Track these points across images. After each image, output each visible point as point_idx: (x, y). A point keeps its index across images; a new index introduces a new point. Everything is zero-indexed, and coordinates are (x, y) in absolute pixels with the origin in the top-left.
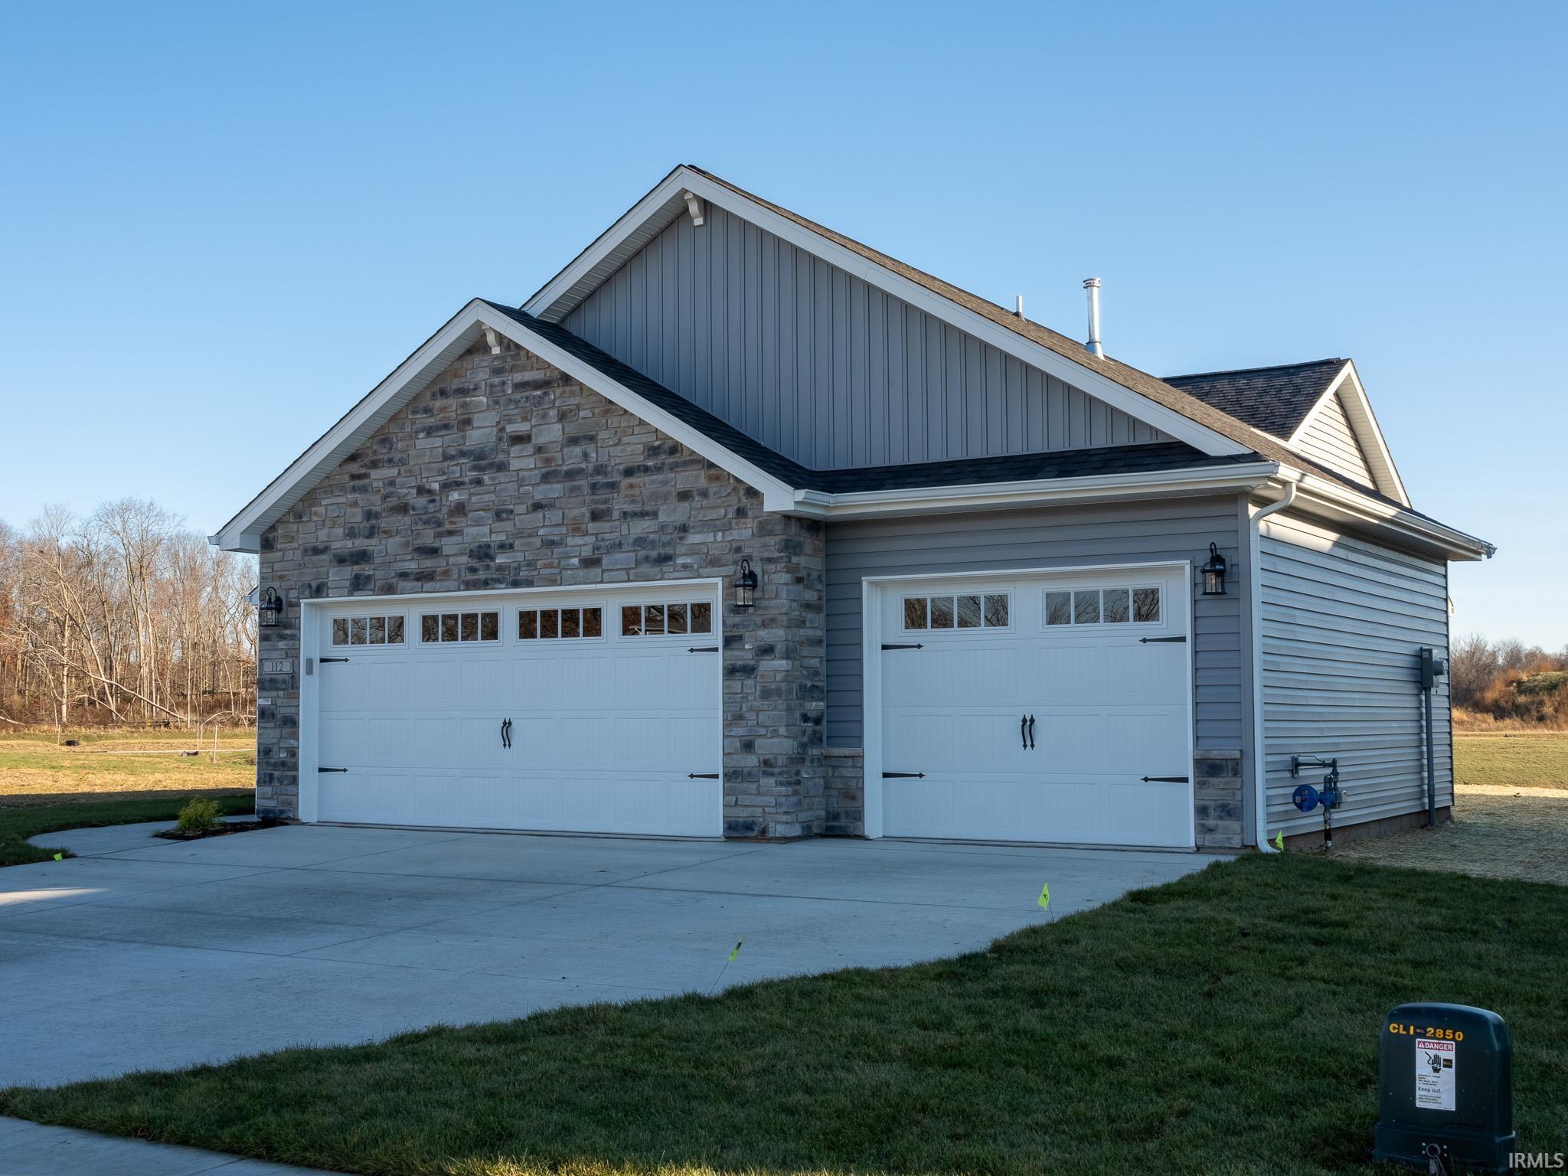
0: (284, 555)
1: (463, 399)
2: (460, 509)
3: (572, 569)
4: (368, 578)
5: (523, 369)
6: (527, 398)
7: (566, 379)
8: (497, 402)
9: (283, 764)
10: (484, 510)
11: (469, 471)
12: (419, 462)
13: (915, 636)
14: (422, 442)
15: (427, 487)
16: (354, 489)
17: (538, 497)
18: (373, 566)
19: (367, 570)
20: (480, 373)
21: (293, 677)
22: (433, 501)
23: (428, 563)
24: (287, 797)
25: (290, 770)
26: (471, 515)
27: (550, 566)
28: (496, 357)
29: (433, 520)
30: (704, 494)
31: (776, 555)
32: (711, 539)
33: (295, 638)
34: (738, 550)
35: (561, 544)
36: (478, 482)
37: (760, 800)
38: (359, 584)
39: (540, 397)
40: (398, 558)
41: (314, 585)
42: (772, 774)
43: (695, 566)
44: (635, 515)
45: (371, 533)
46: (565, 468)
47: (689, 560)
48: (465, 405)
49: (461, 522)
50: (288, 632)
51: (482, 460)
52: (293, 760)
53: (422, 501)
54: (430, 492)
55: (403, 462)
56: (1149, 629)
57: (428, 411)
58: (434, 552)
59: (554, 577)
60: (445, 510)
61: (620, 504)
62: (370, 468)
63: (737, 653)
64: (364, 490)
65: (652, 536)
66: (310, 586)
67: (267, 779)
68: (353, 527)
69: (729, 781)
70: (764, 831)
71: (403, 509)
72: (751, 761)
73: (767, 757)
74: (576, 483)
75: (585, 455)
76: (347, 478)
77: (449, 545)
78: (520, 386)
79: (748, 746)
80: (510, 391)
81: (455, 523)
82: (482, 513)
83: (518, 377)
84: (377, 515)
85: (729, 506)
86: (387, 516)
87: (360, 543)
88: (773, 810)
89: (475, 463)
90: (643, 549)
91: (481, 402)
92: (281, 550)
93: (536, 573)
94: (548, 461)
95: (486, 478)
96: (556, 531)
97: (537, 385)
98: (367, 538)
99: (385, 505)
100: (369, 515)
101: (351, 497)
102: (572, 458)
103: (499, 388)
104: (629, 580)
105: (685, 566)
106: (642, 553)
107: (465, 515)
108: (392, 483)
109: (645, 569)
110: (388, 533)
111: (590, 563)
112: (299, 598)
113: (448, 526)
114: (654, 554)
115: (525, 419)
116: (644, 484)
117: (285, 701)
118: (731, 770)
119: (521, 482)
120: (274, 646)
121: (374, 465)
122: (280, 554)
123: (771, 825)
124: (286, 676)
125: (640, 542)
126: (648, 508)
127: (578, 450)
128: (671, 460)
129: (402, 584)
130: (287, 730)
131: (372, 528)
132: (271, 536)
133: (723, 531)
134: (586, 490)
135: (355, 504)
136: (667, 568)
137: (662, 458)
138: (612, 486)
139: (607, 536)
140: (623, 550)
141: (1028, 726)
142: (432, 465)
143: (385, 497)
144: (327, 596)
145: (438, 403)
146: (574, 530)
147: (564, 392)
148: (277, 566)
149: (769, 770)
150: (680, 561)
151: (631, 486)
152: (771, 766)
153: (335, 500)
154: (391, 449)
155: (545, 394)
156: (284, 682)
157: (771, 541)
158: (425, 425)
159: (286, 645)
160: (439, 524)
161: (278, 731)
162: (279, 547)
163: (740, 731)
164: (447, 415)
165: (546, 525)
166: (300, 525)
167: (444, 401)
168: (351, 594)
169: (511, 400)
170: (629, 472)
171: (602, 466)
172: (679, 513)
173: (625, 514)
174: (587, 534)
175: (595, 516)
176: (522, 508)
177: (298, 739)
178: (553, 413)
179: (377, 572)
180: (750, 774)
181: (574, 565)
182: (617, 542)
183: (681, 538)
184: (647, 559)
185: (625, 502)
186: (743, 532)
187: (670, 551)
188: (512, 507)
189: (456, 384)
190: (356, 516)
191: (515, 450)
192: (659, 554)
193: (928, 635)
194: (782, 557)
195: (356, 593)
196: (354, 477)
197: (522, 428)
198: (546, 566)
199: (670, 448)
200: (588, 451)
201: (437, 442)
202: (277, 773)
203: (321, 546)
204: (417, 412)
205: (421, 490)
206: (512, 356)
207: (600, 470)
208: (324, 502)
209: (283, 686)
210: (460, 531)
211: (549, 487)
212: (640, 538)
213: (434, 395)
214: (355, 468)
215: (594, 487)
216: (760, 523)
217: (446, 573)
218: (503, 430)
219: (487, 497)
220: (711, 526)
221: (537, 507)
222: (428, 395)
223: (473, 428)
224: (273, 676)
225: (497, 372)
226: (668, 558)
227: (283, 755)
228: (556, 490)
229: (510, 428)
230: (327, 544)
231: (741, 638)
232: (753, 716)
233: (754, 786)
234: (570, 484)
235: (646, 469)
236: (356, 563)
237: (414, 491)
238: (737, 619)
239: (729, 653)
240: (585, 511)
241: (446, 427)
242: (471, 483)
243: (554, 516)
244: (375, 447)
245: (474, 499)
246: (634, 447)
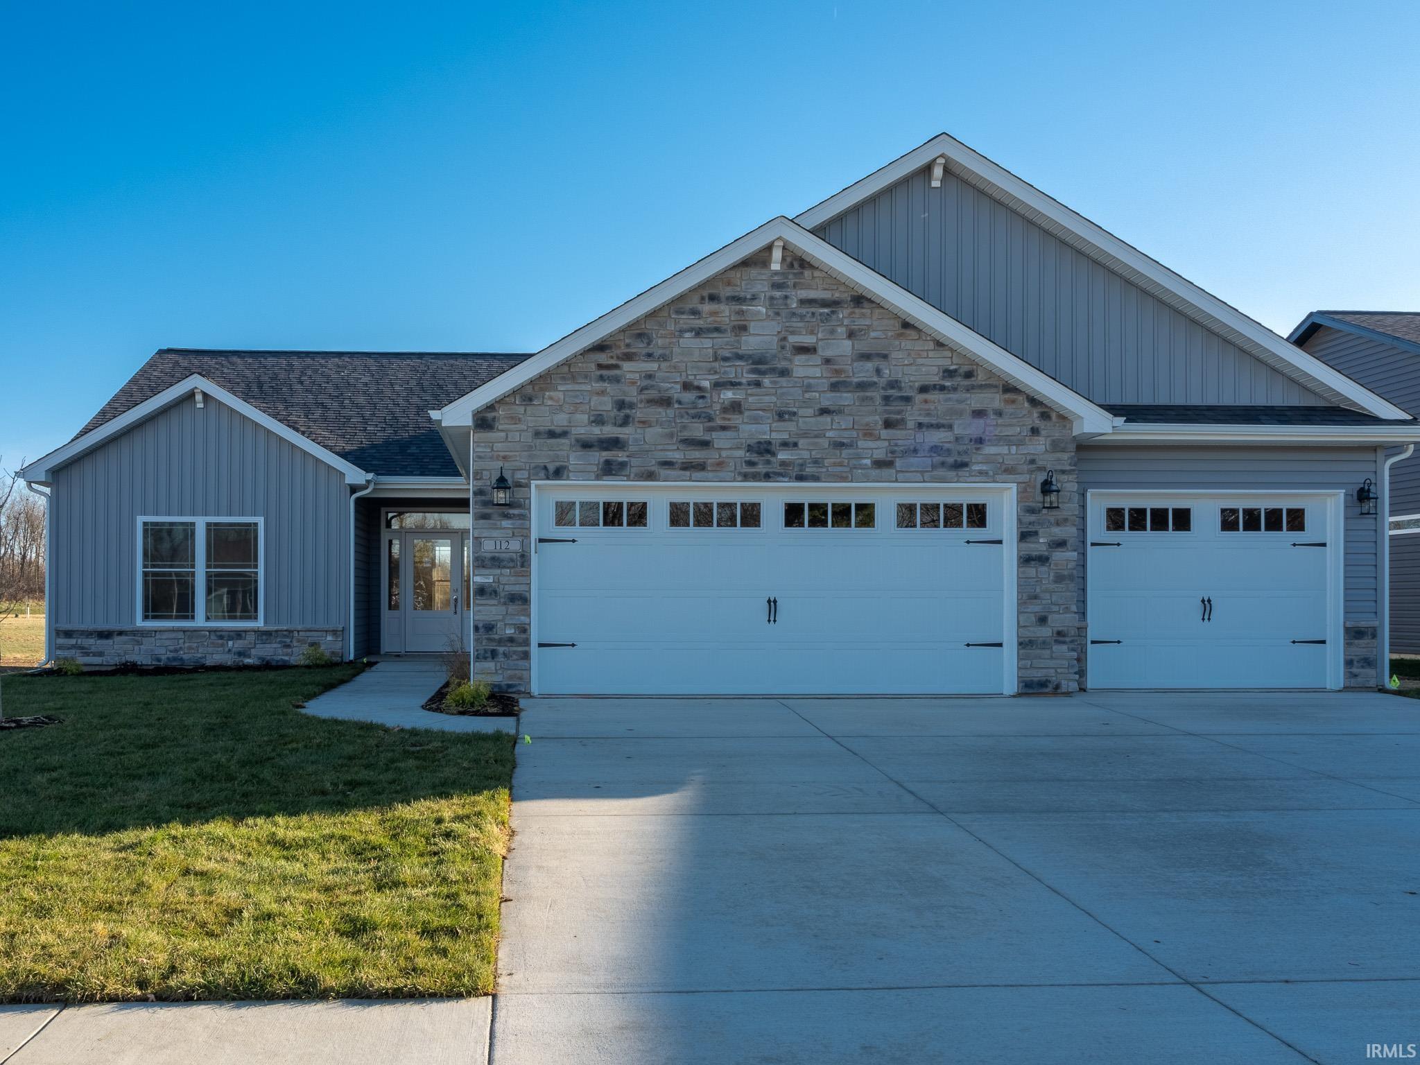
0: (507, 435)
1: (738, 307)
2: (735, 407)
3: (861, 469)
4: (623, 465)
5: (809, 287)
6: (813, 314)
7: (860, 300)
8: (778, 314)
9: (511, 640)
10: (763, 410)
11: (747, 373)
12: (686, 359)
13: (1115, 536)
14: (688, 340)
15: (696, 383)
16: (602, 378)
17: (825, 403)
18: (626, 454)
19: (621, 456)
20: (758, 283)
21: (522, 556)
22: (703, 397)
23: (696, 455)
24: (517, 672)
25: (520, 645)
26: (747, 413)
27: (841, 465)
28: (776, 273)
29: (703, 415)
30: (999, 413)
31: (1068, 468)
32: (1006, 452)
33: (525, 517)
34: (1032, 462)
35: (851, 446)
36: (758, 384)
37: (1052, 663)
38: (609, 469)
39: (828, 314)
40: (660, 447)
41: (551, 467)
42: (1064, 643)
43: (991, 473)
44: (931, 426)
45: (626, 421)
46: (856, 380)
47: (984, 468)
48: (741, 313)
49: (736, 419)
50: (516, 512)
51: (759, 363)
52: (524, 636)
53: (689, 397)
54: (699, 388)
55: (664, 358)
56: (1297, 536)
57: (695, 312)
58: (705, 444)
59: (844, 475)
60: (717, 407)
61: (913, 415)
62: (623, 360)
63: (1032, 545)
64: (617, 380)
65: (947, 446)
66: (545, 468)
67: (489, 654)
68: (600, 415)
69: (1024, 648)
70: (1057, 687)
71: (666, 402)
72: (1045, 632)
73: (1060, 629)
74: (868, 394)
75: (878, 371)
76: (593, 366)
77: (720, 440)
78: (804, 302)
79: (1043, 620)
80: (794, 305)
81: (729, 420)
82: (760, 412)
83: (803, 294)
84: (631, 406)
85: (1024, 425)
86: (645, 407)
87: (609, 431)
88: (1066, 671)
89: (754, 366)
90: (939, 455)
91: (759, 312)
92: (502, 431)
93: (824, 470)
94: (838, 372)
95: (766, 381)
96: (846, 434)
97: (824, 303)
98: (621, 426)
99: (643, 397)
100: (621, 405)
101: (598, 386)
102: (865, 371)
103: (780, 301)
104: (924, 482)
105: (981, 473)
106: (937, 459)
107: (741, 412)
108: (650, 376)
109: (941, 472)
110: (645, 423)
111: (879, 464)
112: (529, 479)
113: (719, 422)
114: (950, 460)
115: (812, 333)
116: (939, 401)
117: (512, 579)
118: (1027, 640)
119: (808, 388)
120: (496, 524)
121: (629, 357)
122: (503, 434)
123: (1063, 682)
124: (514, 555)
125: (935, 449)
126: (944, 422)
127: (869, 365)
128: (966, 383)
129: (664, 472)
130: (512, 608)
131: (627, 417)
132: (490, 415)
133: (1017, 445)
134: (878, 400)
135: (602, 393)
136: (964, 472)
137: (958, 380)
138: (907, 399)
139: (900, 442)
140: (918, 455)
141: (1207, 604)
142: (700, 364)
143: (642, 390)
144: (568, 479)
145: (707, 308)
146: (865, 435)
147: (854, 313)
148: (498, 446)
149: (1061, 639)
150: (976, 467)
151: (926, 401)
152: (1064, 636)
153: (577, 387)
154: (649, 344)
155: (833, 312)
156: (512, 560)
157: (1065, 456)
158: (693, 326)
159: (512, 524)
160: (710, 419)
161: (504, 608)
162: (500, 427)
163: (1036, 608)
164: (718, 319)
165: (834, 428)
166: (528, 408)
167: (717, 306)
168: (598, 478)
169: (794, 314)
170: (924, 389)
171: (896, 381)
172: (975, 428)
173: (920, 425)
174: (879, 438)
175: (888, 424)
176: (810, 412)
177: (529, 616)
178: (841, 330)
179: (633, 459)
180: (1044, 642)
181: (866, 465)
182: (912, 448)
183: (978, 449)
184: (943, 464)
185: (920, 415)
186: (1038, 446)
187: (965, 459)
188: (795, 410)
189: (727, 292)
190: (605, 405)
191: (800, 359)
192: (956, 461)
193: (1126, 536)
194: (1074, 470)
195: (605, 478)
196: (600, 366)
197: (808, 340)
198: (835, 465)
199: (966, 372)
200: (881, 367)
201: (707, 343)
202: (501, 649)
203: (558, 430)
204: (683, 313)
205: (687, 386)
206: (795, 274)
207: (894, 384)
208: (560, 388)
209: (511, 564)
210: (735, 427)
211: (838, 394)
212: (935, 446)
213: (703, 298)
214: (603, 358)
215: (887, 399)
216: (1053, 441)
217: (720, 464)
218: (785, 339)
219: (767, 399)
220: (1008, 440)
221: (824, 411)
222: (696, 298)
223: (750, 334)
224: (497, 555)
225: (777, 286)
226: (964, 465)
227: (510, 631)
228: (846, 398)
229: (793, 339)
230: (565, 429)
231: (1036, 533)
232: (1047, 595)
233: (1048, 652)
234: (862, 394)
235: (943, 388)
236: (606, 449)
237: (678, 387)
238: (1032, 518)
239: (1024, 545)
240: (878, 420)
241: (717, 330)
242: (749, 385)
243: (844, 422)
244: (627, 341)
245: (751, 399)
246: (930, 368)
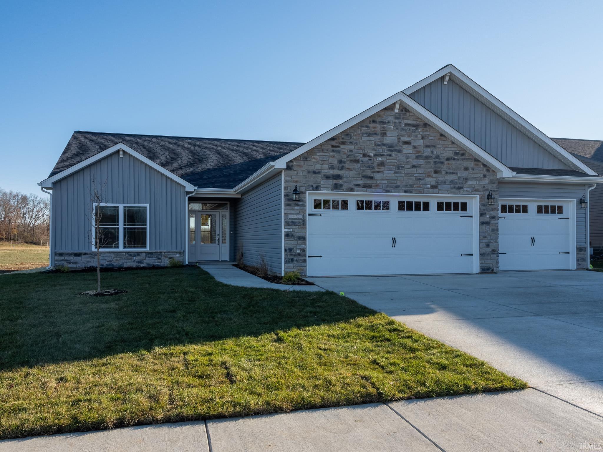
0: (297, 172)
1: (383, 125)
2: (382, 164)
3: (427, 189)
4: (341, 185)
5: (408, 119)
6: (410, 129)
7: (426, 125)
8: (397, 129)
9: (299, 255)
10: (392, 165)
11: (387, 151)
12: (364, 145)
14: (365, 138)
15: (368, 154)
16: (333, 151)
17: (414, 163)
18: (343, 181)
19: (340, 182)
20: (390, 117)
21: (303, 221)
22: (370, 160)
23: (368, 182)
24: (301, 267)
25: (303, 257)
26: (386, 166)
27: (419, 187)
28: (396, 113)
29: (371, 167)
30: (473, 169)
31: (496, 190)
32: (475, 183)
33: (304, 206)
34: (484, 187)
35: (423, 180)
36: (390, 155)
37: (491, 261)
38: (336, 187)
39: (415, 130)
40: (355, 179)
41: (315, 186)
42: (495, 254)
43: (470, 191)
44: (450, 173)
45: (342, 168)
46: (424, 155)
47: (468, 189)
48: (384, 128)
49: (382, 169)
50: (301, 203)
51: (391, 147)
52: (304, 253)
53: (366, 159)
54: (369, 156)
55: (356, 144)
56: (560, 215)
57: (367, 127)
58: (371, 178)
59: (421, 191)
60: (376, 164)
61: (444, 169)
62: (341, 144)
63: (484, 218)
64: (339, 152)
65: (456, 181)
66: (312, 186)
67: (290, 261)
68: (333, 165)
69: (482, 256)
70: (493, 270)
71: (357, 161)
72: (489, 250)
73: (494, 249)
74: (429, 160)
75: (432, 152)
76: (330, 146)
77: (377, 176)
78: (407, 125)
79: (488, 246)
80: (403, 126)
81: (380, 169)
82: (391, 166)
83: (407, 122)
84: (344, 162)
85: (481, 174)
86: (349, 163)
87: (336, 172)
88: (495, 264)
89: (389, 148)
90: (453, 184)
91: (391, 127)
92: (295, 171)
93: (414, 189)
94: (418, 152)
95: (393, 154)
96: (421, 175)
97: (414, 126)
98: (340, 170)
99: (349, 159)
100: (340, 162)
101: (332, 154)
102: (427, 152)
103: (398, 124)
104: (448, 194)
105: (467, 191)
106: (453, 186)
107: (384, 166)
108: (351, 151)
109: (454, 190)
110: (349, 169)
111: (433, 187)
112: (306, 190)
113: (376, 169)
114: (457, 186)
115: (409, 136)
116: (453, 164)
117: (300, 230)
118: (483, 253)
119: (408, 158)
120: (293, 208)
121: (343, 143)
122: (296, 172)
123: (495, 268)
124: (300, 220)
125: (452, 182)
126: (455, 172)
127: (429, 150)
128: (462, 157)
129: (357, 189)
130: (299, 242)
131: (343, 166)
132: (291, 164)
133: (479, 181)
134: (432, 163)
135: (333, 157)
136: (461, 191)
137: (460, 157)
138: (442, 163)
139: (440, 179)
140: (446, 184)
141: (533, 239)
142: (370, 147)
143: (348, 156)
144: (321, 191)
145: (372, 125)
146: (428, 176)
147: (424, 130)
148: (293, 177)
149: (494, 252)
150: (465, 189)
151: (449, 164)
152: (495, 251)
153: (324, 154)
154: (351, 138)
155: (416, 129)
156: (299, 222)
157: (495, 185)
158: (367, 132)
159: (299, 208)
160: (373, 168)
161: (296, 242)
162: (295, 169)
163: (485, 241)
164: (376, 130)
165: (418, 173)
166: (305, 162)
167: (375, 125)
168: (332, 190)
169: (403, 129)
170: (448, 159)
171: (439, 156)
172: (465, 174)
173: (447, 173)
174: (433, 177)
175: (436, 172)
176: (409, 166)
177: (306, 245)
178: (419, 136)
179: (345, 183)
180: (488, 254)
181: (428, 187)
182: (444, 181)
183: (466, 182)
184: (454, 187)
185: (447, 169)
186: (486, 182)
187: (462, 186)
188: (403, 166)
189: (379, 119)
190: (335, 161)
191: (405, 146)
192: (459, 186)
194: (497, 191)
195: (334, 190)
196: (333, 146)
197: (408, 139)
198: (417, 187)
199: (462, 153)
200: (433, 150)
201: (372, 139)
202: (295, 258)
203: (317, 171)
204: (363, 127)
205: (365, 155)
206: (403, 114)
207: (438, 157)
208: (318, 154)
209: (299, 224)
210: (382, 172)
211: (418, 160)
212: (452, 181)
213: (370, 121)
214: (333, 143)
215: (435, 162)
216: (491, 180)
217: (377, 186)
218: (399, 138)
219: (394, 161)
220: (476, 179)
221: (414, 167)
222: (368, 121)
223: (388, 136)
224: (294, 220)
225: (396, 118)
226: (461, 188)
227: (298, 251)
228: (421, 162)
229: (402, 139)
230: (320, 170)
231: (485, 213)
232: (489, 237)
233: (489, 257)
234: (426, 160)
235: (454, 159)
236: (335, 179)
237: (361, 155)
238: (484, 208)
239: (482, 218)
240: (432, 170)
241: (375, 134)
242: (387, 155)
243: (421, 171)
244: (343, 137)
245: (388, 161)
246: (449, 152)
